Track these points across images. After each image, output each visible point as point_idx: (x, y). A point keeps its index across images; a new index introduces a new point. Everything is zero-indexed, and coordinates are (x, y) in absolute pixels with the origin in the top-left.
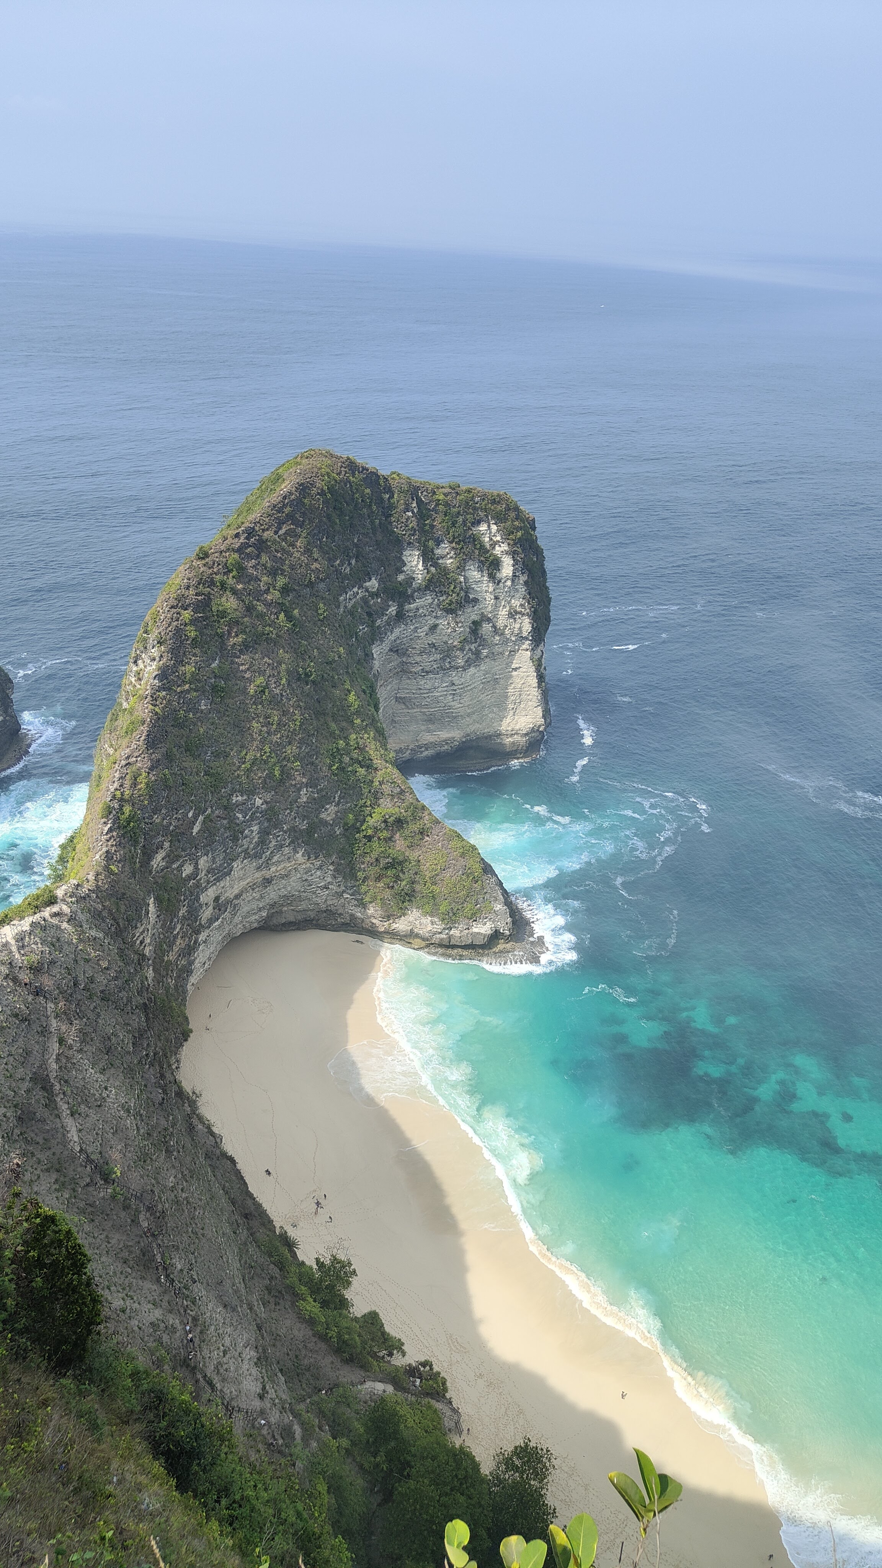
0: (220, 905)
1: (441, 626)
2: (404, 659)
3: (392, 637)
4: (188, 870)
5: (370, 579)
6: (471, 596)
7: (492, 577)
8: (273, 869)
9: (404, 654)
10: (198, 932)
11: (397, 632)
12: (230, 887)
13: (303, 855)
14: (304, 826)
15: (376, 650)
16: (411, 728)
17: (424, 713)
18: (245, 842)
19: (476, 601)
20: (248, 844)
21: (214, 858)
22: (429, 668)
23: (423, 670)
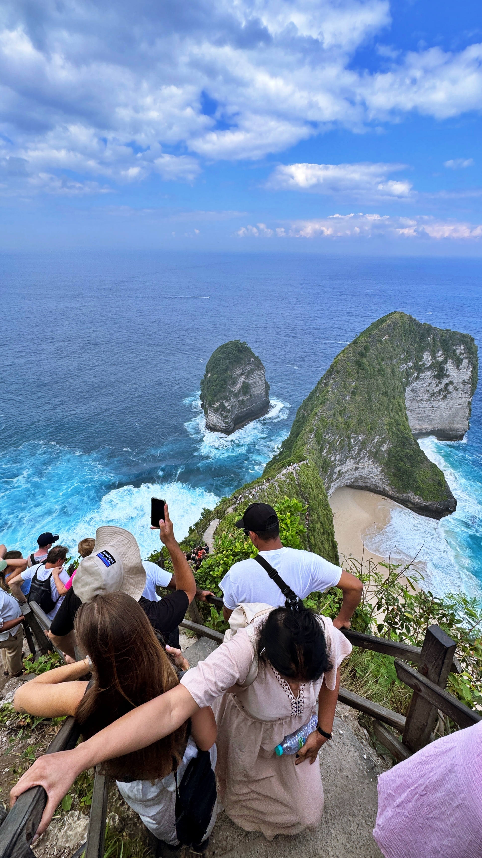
0: (340, 474)
1: (432, 384)
2: (415, 395)
3: (413, 385)
4: (333, 459)
5: (410, 362)
6: (447, 374)
7: (458, 367)
8: (360, 464)
9: (415, 393)
10: (331, 482)
11: (416, 383)
12: (344, 468)
13: (372, 462)
14: (374, 451)
15: (407, 389)
17: (418, 417)
19: (449, 376)
20: (354, 453)
21: (341, 456)
22: (424, 400)
23: (422, 400)
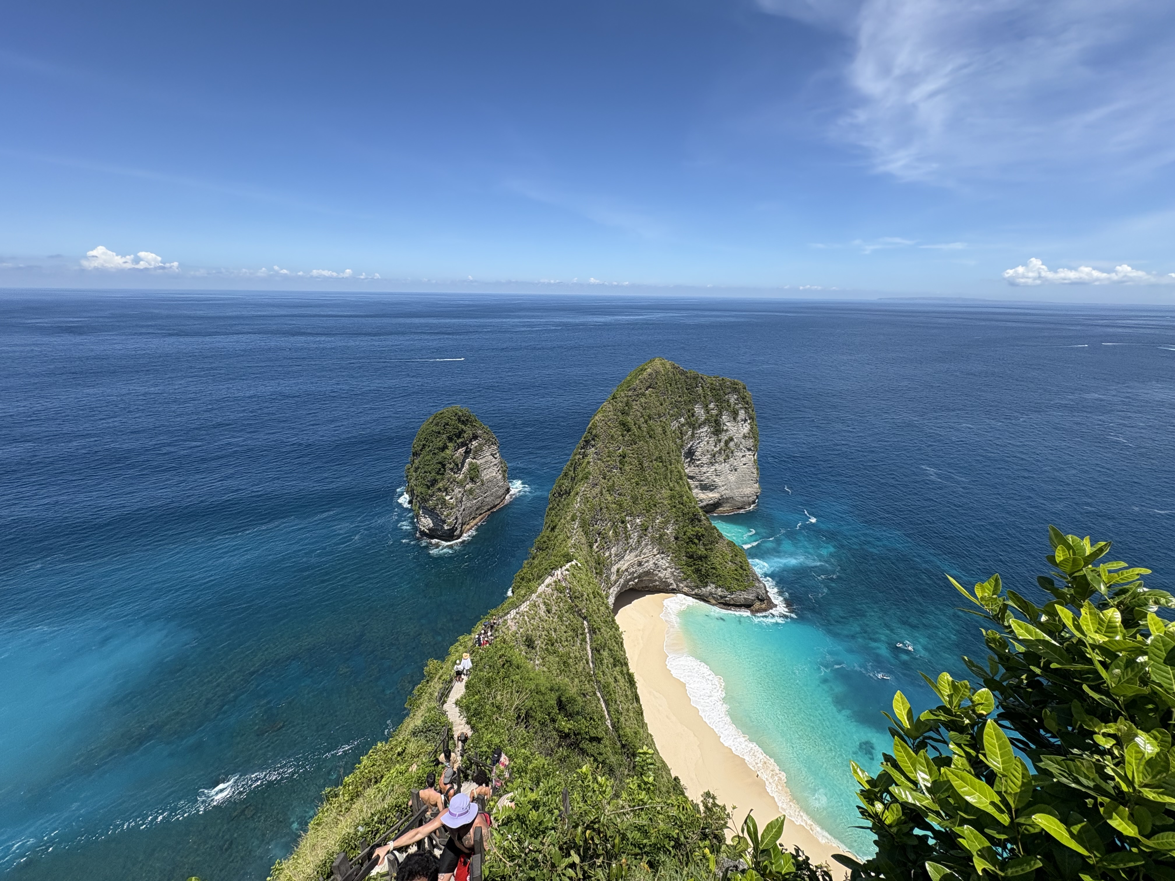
0: (619, 574)
1: (710, 442)
2: (693, 457)
3: (689, 445)
4: (607, 554)
6: (725, 428)
7: (735, 419)
8: (643, 556)
9: (693, 455)
10: (610, 589)
11: (692, 443)
12: (623, 565)
15: (683, 451)
18: (631, 541)
19: (727, 431)
20: (633, 541)
21: (618, 548)
22: (705, 462)
23: (702, 463)
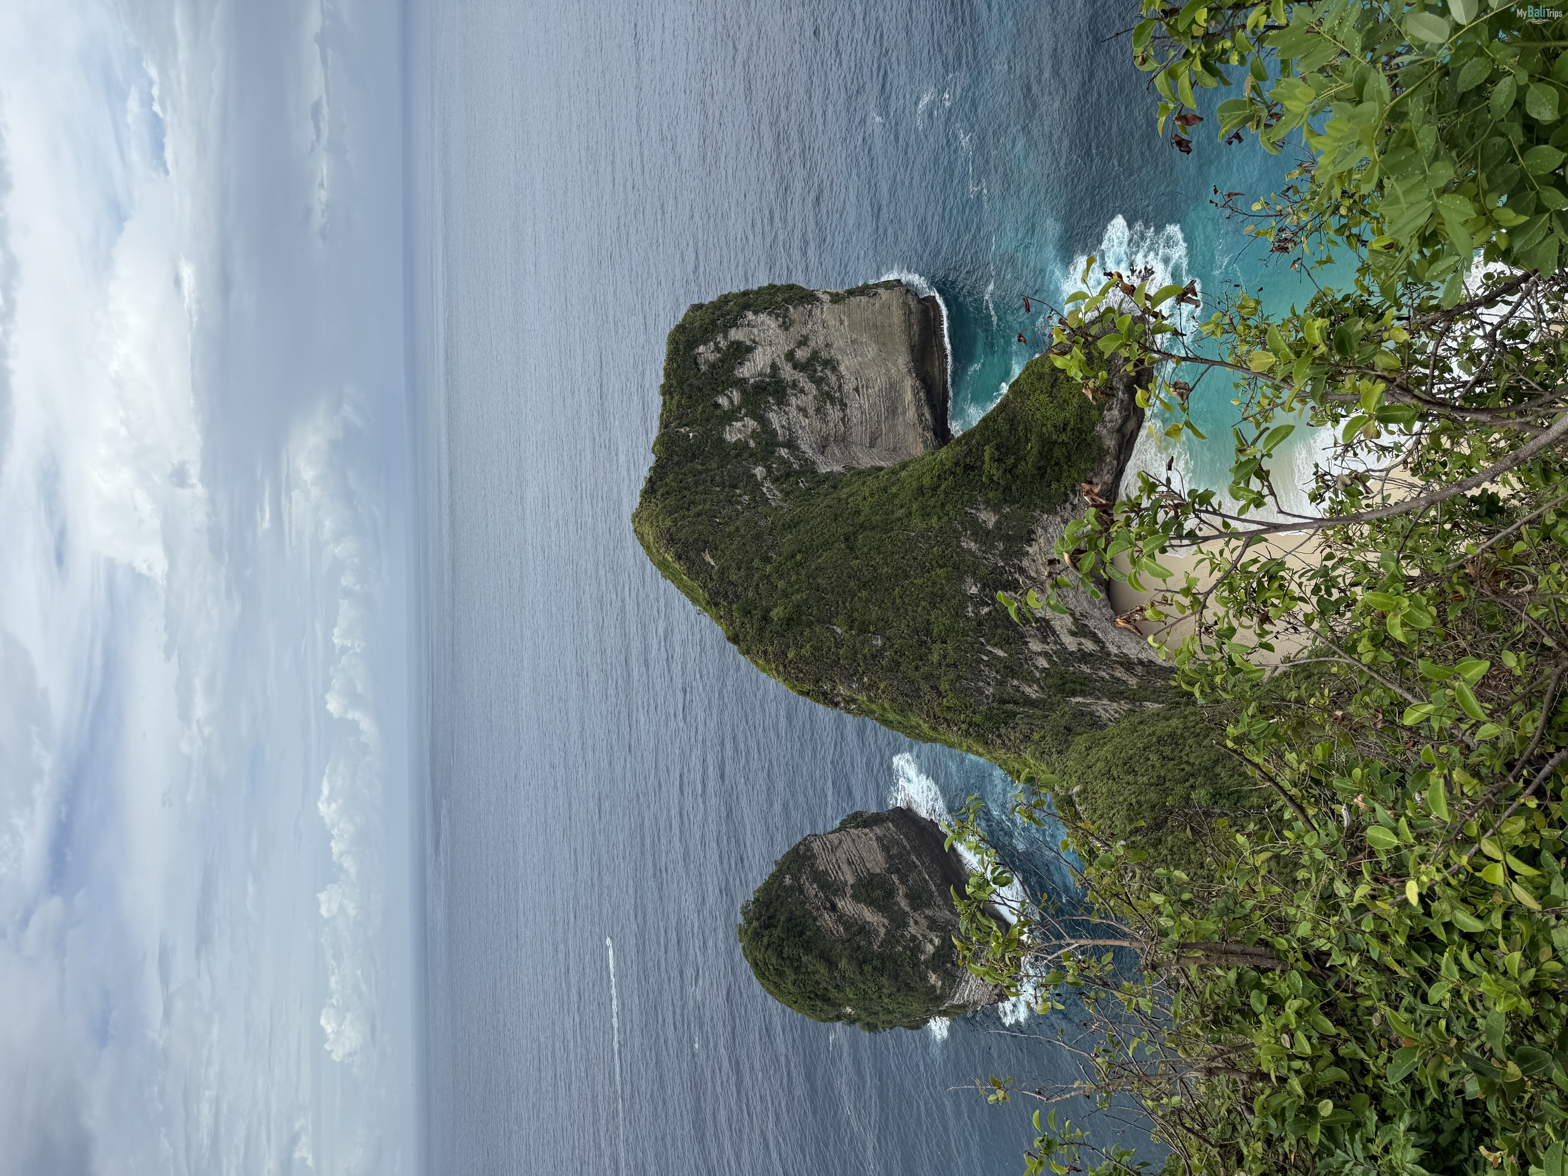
1: (799, 404)
3: (810, 453)
5: (754, 475)
9: (826, 439)
11: (804, 447)
12: (1062, 621)
13: (1031, 546)
14: (1001, 546)
15: (823, 469)
16: (902, 432)
17: (886, 418)
22: (841, 415)
23: (843, 420)
